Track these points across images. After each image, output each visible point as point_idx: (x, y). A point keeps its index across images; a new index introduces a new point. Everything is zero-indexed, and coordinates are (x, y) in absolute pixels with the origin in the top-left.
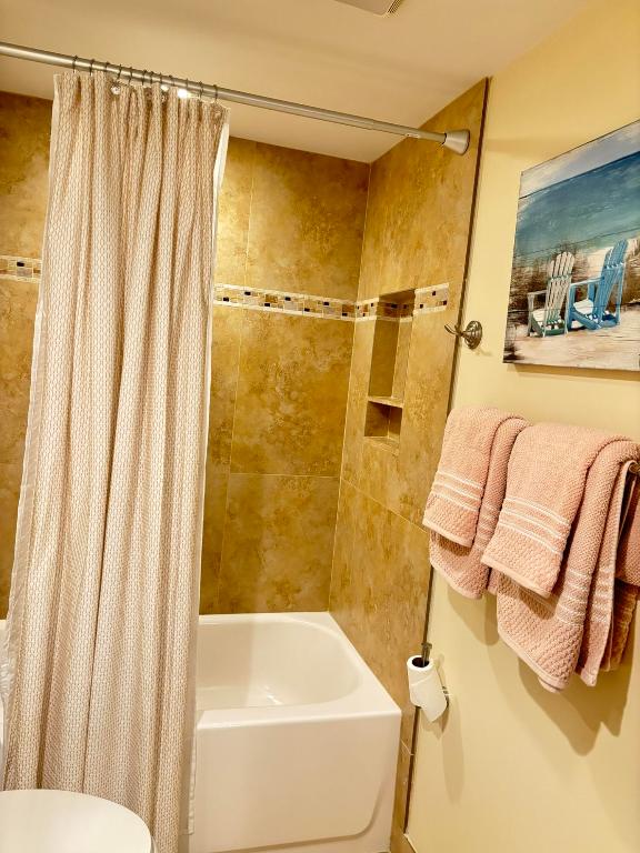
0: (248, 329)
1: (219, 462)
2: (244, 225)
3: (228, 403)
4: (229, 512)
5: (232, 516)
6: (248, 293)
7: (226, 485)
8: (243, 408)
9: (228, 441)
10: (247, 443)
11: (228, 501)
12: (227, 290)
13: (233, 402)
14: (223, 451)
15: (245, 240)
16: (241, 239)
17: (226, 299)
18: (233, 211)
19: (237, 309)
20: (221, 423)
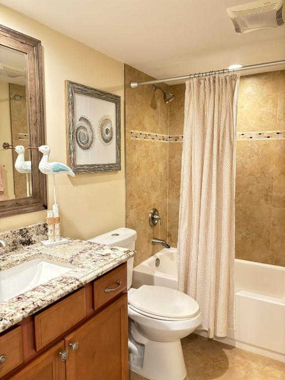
0: (278, 148)
1: (268, 203)
2: (276, 106)
3: (271, 179)
4: (272, 223)
5: (274, 225)
6: (278, 133)
7: (271, 212)
8: (277, 181)
9: (271, 194)
10: (280, 195)
11: (272, 219)
12: (269, 133)
13: (273, 178)
14: (269, 198)
15: (276, 112)
16: (275, 112)
17: (269, 137)
18: (270, 101)
19: (274, 140)
20: (267, 186)
